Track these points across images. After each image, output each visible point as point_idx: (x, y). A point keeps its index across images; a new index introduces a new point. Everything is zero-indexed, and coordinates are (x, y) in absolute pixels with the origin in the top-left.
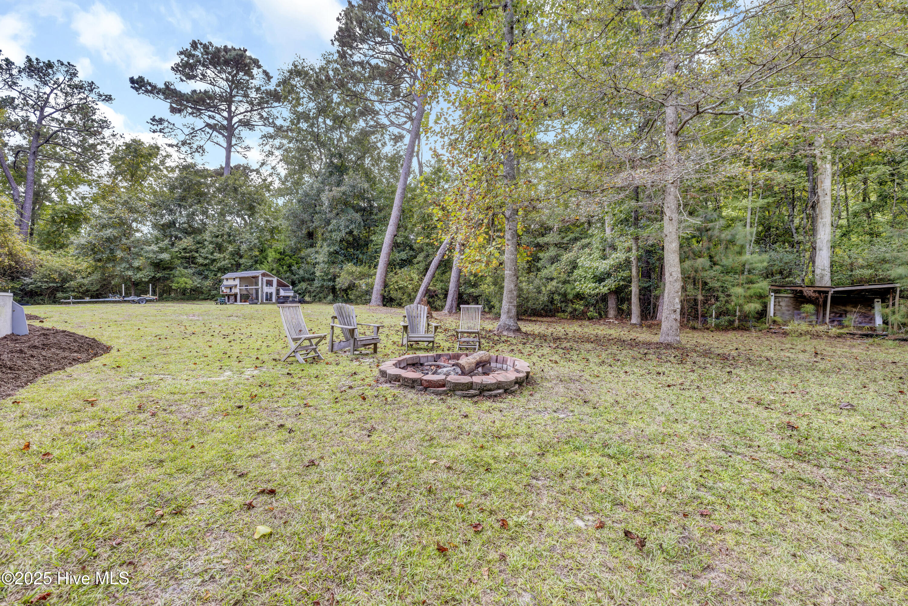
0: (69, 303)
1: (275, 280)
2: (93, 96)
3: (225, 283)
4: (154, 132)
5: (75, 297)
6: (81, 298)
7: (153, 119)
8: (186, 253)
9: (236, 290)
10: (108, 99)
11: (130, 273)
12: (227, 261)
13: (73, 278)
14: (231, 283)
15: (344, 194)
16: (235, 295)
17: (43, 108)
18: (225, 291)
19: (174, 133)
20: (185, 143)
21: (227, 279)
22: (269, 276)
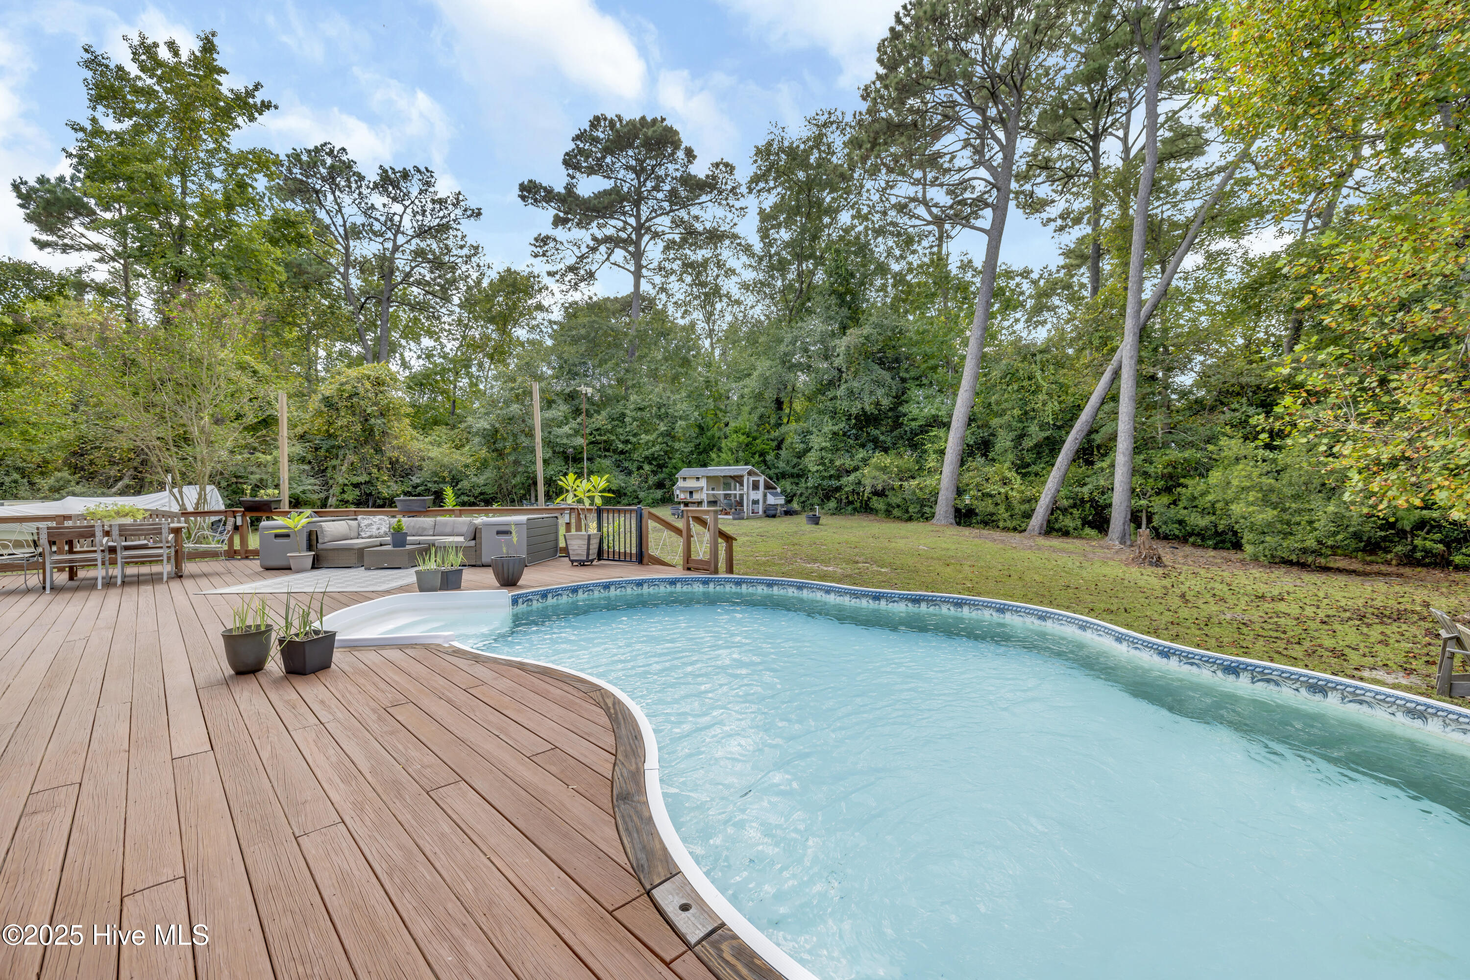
1: (762, 479)
2: (457, 213)
3: (680, 483)
4: (536, 256)
7: (537, 239)
8: (600, 435)
9: (701, 496)
10: (477, 214)
12: (657, 448)
14: (691, 484)
15: (867, 338)
17: (395, 236)
18: (682, 496)
19: (561, 256)
20: (572, 269)
21: (685, 479)
22: (756, 474)
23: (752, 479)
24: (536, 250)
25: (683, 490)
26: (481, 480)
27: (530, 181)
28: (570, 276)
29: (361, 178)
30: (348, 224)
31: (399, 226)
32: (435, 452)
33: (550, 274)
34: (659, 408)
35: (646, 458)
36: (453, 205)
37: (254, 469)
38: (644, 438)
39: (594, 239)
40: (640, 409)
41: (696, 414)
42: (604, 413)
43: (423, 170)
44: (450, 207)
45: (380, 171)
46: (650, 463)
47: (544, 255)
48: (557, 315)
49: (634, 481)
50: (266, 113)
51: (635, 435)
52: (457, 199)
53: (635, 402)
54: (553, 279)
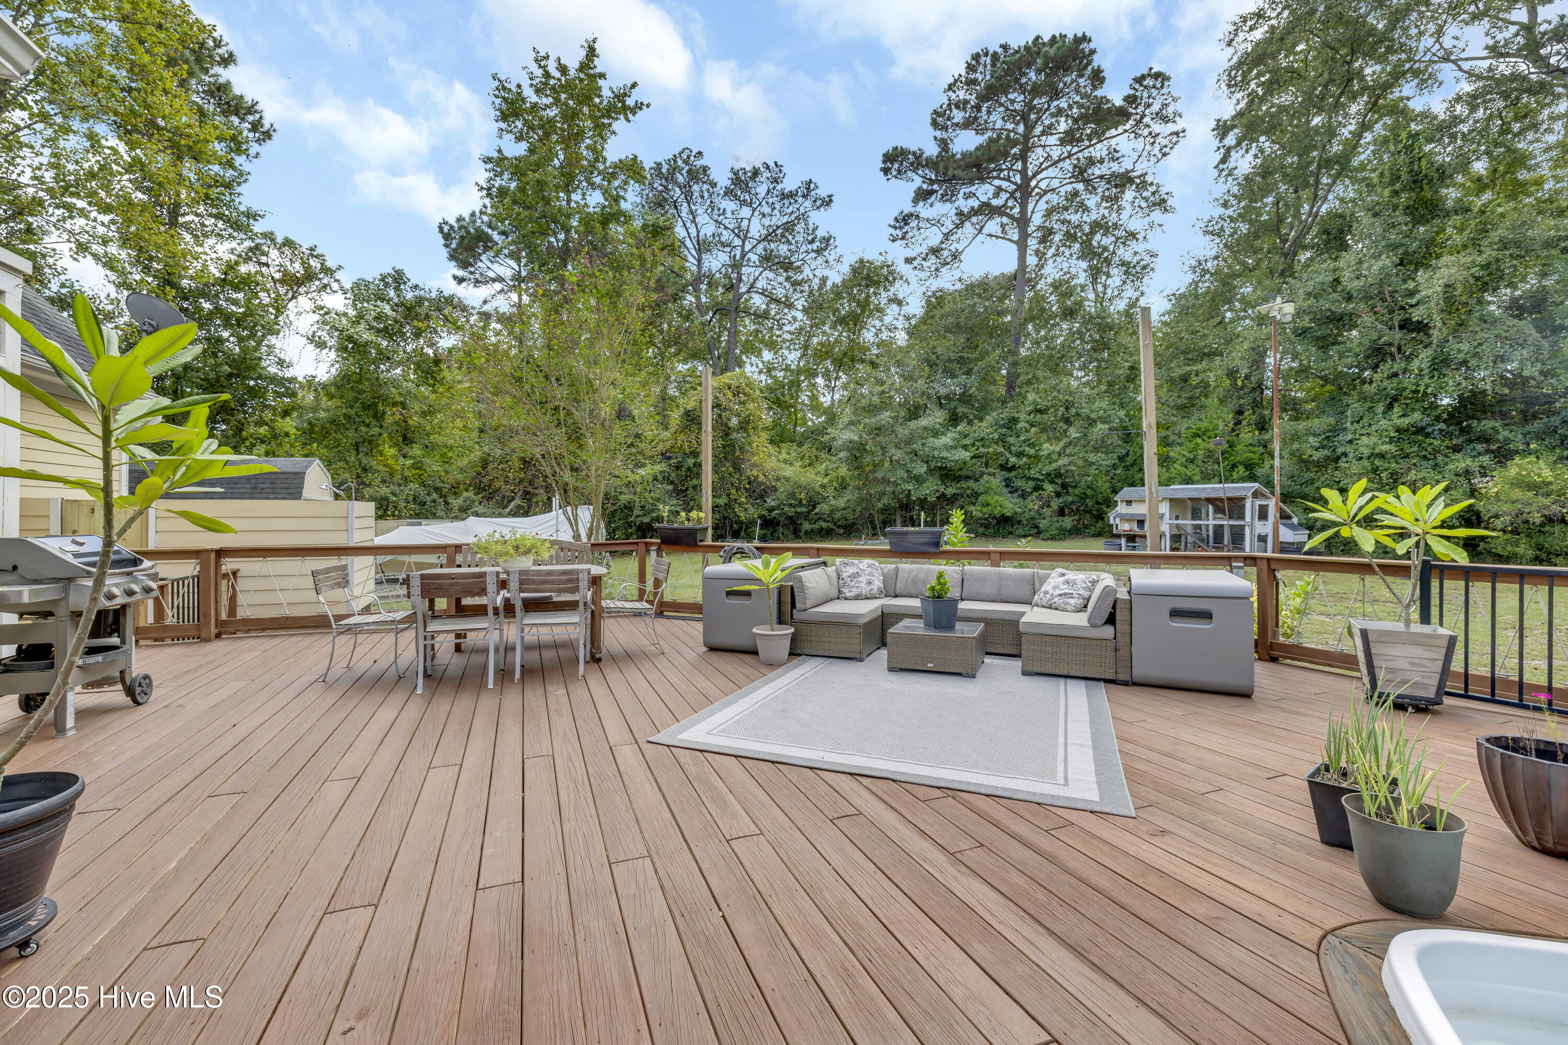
4: (893, 240)
9: (1162, 527)
10: (827, 202)
14: (1140, 509)
17: (744, 242)
18: (1125, 527)
19: (923, 236)
20: (935, 251)
21: (1129, 503)
22: (1264, 496)
23: (1258, 503)
24: (894, 232)
25: (1125, 518)
26: (841, 503)
27: (896, 149)
28: (933, 259)
29: (713, 185)
30: (701, 234)
31: (748, 231)
32: (788, 472)
33: (909, 261)
34: (1067, 408)
35: (1048, 474)
36: (804, 196)
37: (624, 489)
38: (1047, 448)
39: (960, 214)
40: (1039, 411)
41: (1122, 413)
42: (989, 419)
43: (772, 165)
44: (800, 200)
45: (731, 175)
46: (1052, 482)
47: (903, 238)
48: (916, 307)
49: (1033, 504)
50: (640, 114)
51: (1032, 445)
52: (808, 189)
53: (1035, 403)
54: (911, 266)
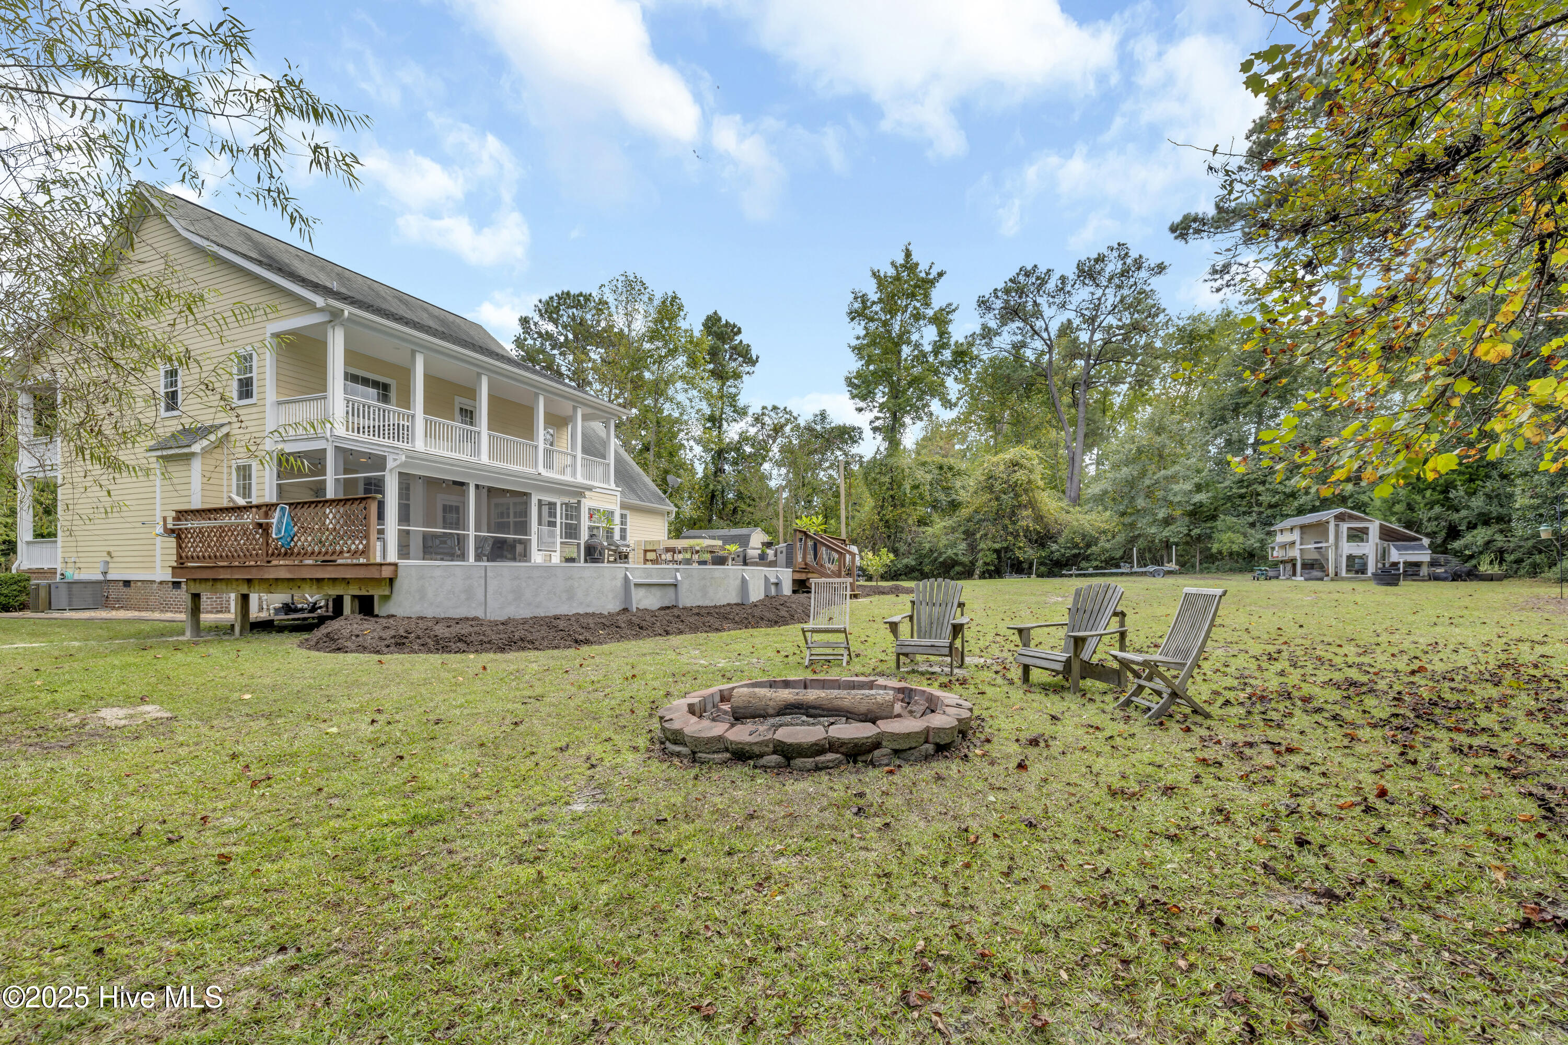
0: (1071, 575)
1: (1373, 526)
2: (1143, 274)
3: (1278, 538)
5: (1096, 568)
6: (1102, 568)
7: (1215, 272)
9: (1295, 553)
11: (1153, 530)
13: (1095, 541)
14: (1285, 537)
16: (1293, 562)
23: (1344, 526)
